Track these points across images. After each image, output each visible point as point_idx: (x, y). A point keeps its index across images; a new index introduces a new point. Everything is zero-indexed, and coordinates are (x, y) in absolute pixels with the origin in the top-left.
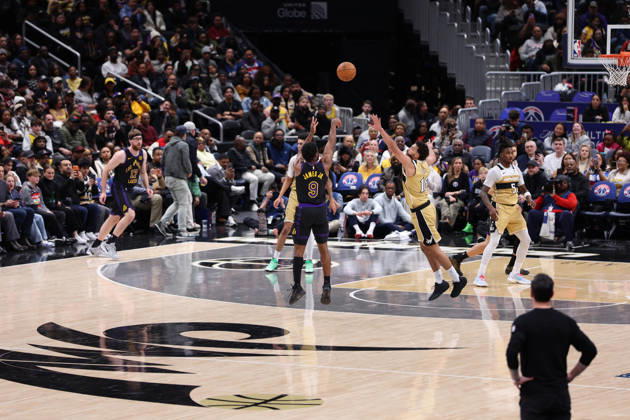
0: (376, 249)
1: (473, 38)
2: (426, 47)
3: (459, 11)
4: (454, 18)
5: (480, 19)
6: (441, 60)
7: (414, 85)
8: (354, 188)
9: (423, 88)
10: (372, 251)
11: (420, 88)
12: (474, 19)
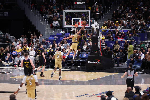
0: (21, 69)
1: (42, 21)
2: (32, 23)
3: (39, 15)
4: (38, 16)
5: (43, 17)
6: (35, 26)
7: (29, 31)
8: (15, 55)
9: (31, 32)
10: (20, 69)
11: (30, 32)
12: (42, 17)
